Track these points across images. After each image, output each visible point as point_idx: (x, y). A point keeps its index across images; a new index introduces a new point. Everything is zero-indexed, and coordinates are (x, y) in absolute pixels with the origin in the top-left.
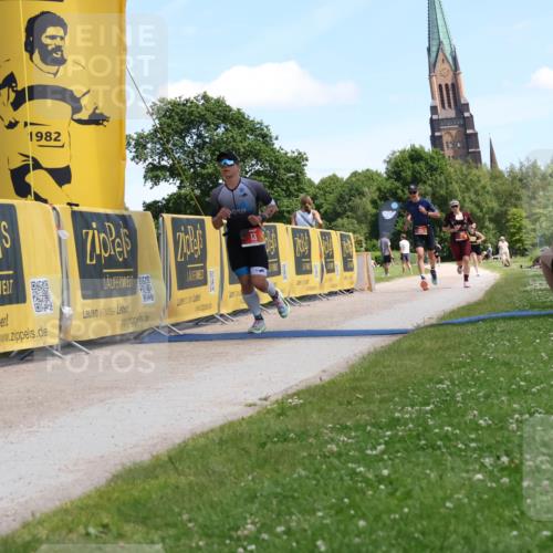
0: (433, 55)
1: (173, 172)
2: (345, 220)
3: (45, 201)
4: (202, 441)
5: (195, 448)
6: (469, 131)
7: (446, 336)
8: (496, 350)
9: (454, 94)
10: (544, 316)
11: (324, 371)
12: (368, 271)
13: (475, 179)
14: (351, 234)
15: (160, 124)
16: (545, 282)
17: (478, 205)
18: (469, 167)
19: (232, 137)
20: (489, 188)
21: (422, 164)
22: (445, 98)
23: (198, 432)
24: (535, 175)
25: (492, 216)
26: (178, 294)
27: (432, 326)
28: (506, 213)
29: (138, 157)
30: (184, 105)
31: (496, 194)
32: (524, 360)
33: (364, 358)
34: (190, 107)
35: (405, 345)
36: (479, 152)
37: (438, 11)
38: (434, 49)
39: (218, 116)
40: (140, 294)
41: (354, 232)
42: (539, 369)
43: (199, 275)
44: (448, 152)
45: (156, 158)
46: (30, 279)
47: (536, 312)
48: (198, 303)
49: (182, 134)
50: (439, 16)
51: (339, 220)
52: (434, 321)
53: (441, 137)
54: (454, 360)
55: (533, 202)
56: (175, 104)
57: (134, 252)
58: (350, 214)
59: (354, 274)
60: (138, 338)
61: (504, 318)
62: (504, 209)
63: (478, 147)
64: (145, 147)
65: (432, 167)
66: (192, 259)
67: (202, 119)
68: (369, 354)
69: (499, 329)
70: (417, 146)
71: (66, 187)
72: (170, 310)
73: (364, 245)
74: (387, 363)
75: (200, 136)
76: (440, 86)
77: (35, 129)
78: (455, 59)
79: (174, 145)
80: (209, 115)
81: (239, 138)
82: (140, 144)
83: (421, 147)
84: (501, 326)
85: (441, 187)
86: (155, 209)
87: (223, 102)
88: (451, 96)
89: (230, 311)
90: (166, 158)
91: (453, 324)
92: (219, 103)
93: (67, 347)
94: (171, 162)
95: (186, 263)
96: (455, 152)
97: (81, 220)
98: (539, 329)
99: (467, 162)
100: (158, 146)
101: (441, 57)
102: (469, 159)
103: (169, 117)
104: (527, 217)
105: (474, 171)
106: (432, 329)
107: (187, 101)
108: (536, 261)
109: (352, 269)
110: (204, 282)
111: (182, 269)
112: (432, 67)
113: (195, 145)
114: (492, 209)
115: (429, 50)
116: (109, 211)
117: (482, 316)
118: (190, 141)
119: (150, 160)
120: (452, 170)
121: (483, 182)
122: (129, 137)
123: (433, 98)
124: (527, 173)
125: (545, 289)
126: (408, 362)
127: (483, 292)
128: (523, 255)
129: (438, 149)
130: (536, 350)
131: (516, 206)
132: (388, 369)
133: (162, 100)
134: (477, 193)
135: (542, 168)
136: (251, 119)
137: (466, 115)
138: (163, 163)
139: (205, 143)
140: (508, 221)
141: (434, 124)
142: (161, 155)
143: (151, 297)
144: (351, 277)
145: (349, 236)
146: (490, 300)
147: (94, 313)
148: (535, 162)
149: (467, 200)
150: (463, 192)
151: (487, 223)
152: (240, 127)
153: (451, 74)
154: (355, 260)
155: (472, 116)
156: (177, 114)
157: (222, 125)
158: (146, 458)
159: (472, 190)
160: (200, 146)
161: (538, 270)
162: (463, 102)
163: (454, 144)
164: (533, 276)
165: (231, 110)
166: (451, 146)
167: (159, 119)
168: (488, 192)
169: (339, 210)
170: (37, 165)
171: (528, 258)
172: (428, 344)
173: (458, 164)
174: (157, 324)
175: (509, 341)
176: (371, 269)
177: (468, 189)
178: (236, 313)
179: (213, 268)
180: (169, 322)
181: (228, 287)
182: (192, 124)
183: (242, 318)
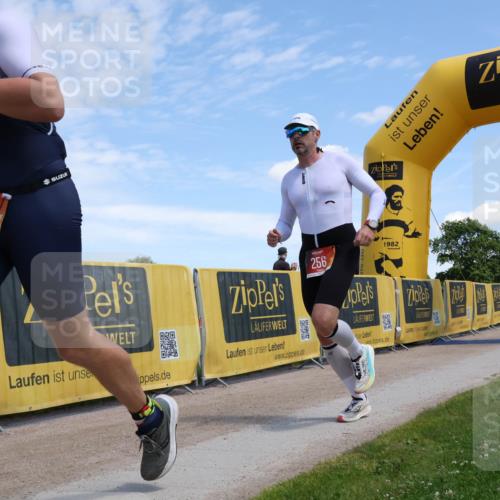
1: (451, 257)
3: (390, 275)
4: (462, 398)
5: (458, 402)
15: (446, 234)
19: (481, 239)
23: (460, 392)
26: (452, 320)
29: (435, 250)
30: (458, 224)
34: (461, 225)
39: (475, 229)
40: (434, 320)
43: (462, 311)
45: (443, 251)
46: (382, 314)
48: (462, 325)
49: (456, 238)
56: (454, 224)
57: (431, 300)
60: (432, 342)
64: (438, 245)
66: (459, 303)
67: (467, 231)
71: (400, 268)
72: (446, 328)
75: (465, 239)
77: (386, 241)
79: (452, 244)
80: (470, 228)
81: (484, 240)
82: (436, 244)
86: (441, 277)
87: (477, 222)
89: (478, 329)
90: (448, 251)
92: (475, 222)
93: (398, 346)
94: (450, 252)
95: (456, 304)
97: (406, 284)
100: (444, 245)
103: (450, 230)
107: (459, 222)
110: (464, 314)
111: (454, 308)
113: (463, 244)
116: (420, 280)
118: (460, 242)
119: (440, 252)
122: (431, 241)
133: (447, 222)
136: (491, 230)
138: (447, 253)
139: (467, 242)
142: (446, 249)
143: (438, 322)
147: (411, 330)
152: (485, 234)
156: (454, 228)
157: (476, 233)
158: (435, 405)
160: (465, 244)
165: (481, 226)
167: (445, 231)
170: (387, 258)
174: (441, 335)
178: (480, 330)
179: (469, 308)
180: (447, 334)
181: (477, 317)
182: (461, 233)
183: (483, 332)
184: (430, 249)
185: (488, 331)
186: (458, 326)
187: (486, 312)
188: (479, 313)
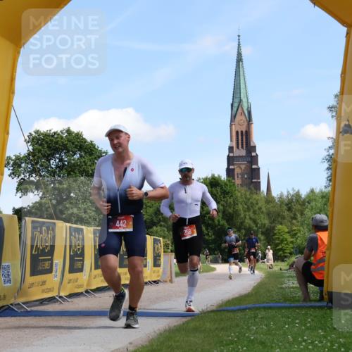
0: (235, 109)
2: (159, 228)
6: (254, 167)
7: (222, 320)
8: (256, 333)
9: (246, 138)
10: (293, 307)
11: (131, 343)
12: (171, 268)
13: (255, 202)
14: (161, 239)
15: (33, 150)
16: (296, 282)
17: (255, 221)
18: (251, 193)
19: (84, 162)
20: (264, 209)
21: (218, 189)
22: (240, 142)
24: (297, 201)
25: (264, 230)
26: (30, 279)
27: (213, 311)
28: (273, 228)
29: (13, 174)
30: (52, 136)
31: (269, 214)
32: (275, 341)
33: (161, 334)
34: (56, 138)
35: (192, 325)
36: (260, 182)
37: (242, 77)
38: (236, 105)
39: (76, 145)
41: (164, 237)
42: (285, 348)
43: (47, 265)
44: (238, 181)
45: (27, 175)
47: (287, 304)
48: (44, 287)
49: (48, 158)
50: (242, 81)
51: (155, 228)
52: (214, 308)
53: (234, 169)
54: (225, 338)
55: (294, 221)
56: (46, 135)
58: (162, 223)
59: (161, 269)
61: (265, 308)
62: (273, 225)
63: (259, 178)
64: (20, 166)
65: (225, 191)
66: (43, 253)
67: (64, 148)
68: (165, 331)
69: (260, 316)
70: (216, 175)
72: (20, 291)
73: (170, 247)
74: (177, 338)
75: (61, 160)
76: (237, 132)
78: (250, 113)
79: (41, 166)
80: (69, 145)
81: (89, 163)
82: (16, 164)
83: (219, 176)
84: (262, 314)
85: (230, 207)
87: (81, 135)
88: (244, 139)
89: (67, 294)
90: (34, 175)
91: (228, 311)
92: (78, 136)
94: (37, 178)
95: (38, 255)
96: (243, 181)
98: (289, 318)
99: (250, 188)
100: (30, 166)
101: (240, 110)
102: (252, 186)
103: (41, 145)
104: (288, 233)
105: (255, 196)
106: (212, 314)
107: (55, 133)
108: (291, 266)
109: (159, 266)
110: (50, 271)
112: (233, 118)
113: (57, 167)
114: (265, 225)
115: (232, 105)
117: (249, 306)
118: (53, 163)
119: (22, 176)
120: (239, 194)
121: (260, 205)
122: (9, 158)
123: (231, 141)
124: (292, 199)
125: (296, 287)
126: (192, 338)
127: (252, 287)
128: (283, 261)
129: (231, 179)
130: (285, 333)
131: (281, 224)
132: (178, 344)
133: (37, 132)
134: (254, 212)
135: (303, 196)
136: (100, 149)
137: (253, 154)
138: (32, 179)
139: (64, 165)
140: (275, 234)
141: (230, 160)
142: (31, 173)
143: (9, 281)
144: (158, 272)
145: (160, 240)
146: (256, 293)
148: (298, 192)
149: (248, 217)
150: (245, 211)
151: (260, 236)
152: (91, 154)
153: (246, 123)
154: (162, 258)
155: (257, 155)
156: (47, 143)
157: (78, 152)
159: (252, 210)
160: (60, 168)
161: (292, 273)
162: (252, 145)
163: (242, 175)
164: (288, 277)
165: (86, 141)
166: (240, 176)
167: (33, 146)
168: (262, 212)
169: (155, 221)
171: (286, 263)
172: (208, 325)
173: (243, 190)
174: (12, 302)
175: (266, 326)
176: (173, 266)
177: (249, 209)
178: (71, 296)
179: (58, 260)
180: (20, 300)
181: (68, 276)
182: (57, 150)
183: (76, 300)
184: (7, 171)
185: (83, 298)
186: (38, 288)
187: (81, 270)
188: (72, 270)
